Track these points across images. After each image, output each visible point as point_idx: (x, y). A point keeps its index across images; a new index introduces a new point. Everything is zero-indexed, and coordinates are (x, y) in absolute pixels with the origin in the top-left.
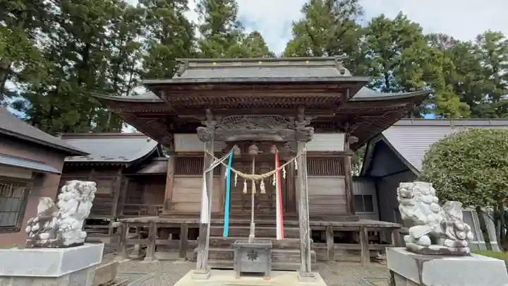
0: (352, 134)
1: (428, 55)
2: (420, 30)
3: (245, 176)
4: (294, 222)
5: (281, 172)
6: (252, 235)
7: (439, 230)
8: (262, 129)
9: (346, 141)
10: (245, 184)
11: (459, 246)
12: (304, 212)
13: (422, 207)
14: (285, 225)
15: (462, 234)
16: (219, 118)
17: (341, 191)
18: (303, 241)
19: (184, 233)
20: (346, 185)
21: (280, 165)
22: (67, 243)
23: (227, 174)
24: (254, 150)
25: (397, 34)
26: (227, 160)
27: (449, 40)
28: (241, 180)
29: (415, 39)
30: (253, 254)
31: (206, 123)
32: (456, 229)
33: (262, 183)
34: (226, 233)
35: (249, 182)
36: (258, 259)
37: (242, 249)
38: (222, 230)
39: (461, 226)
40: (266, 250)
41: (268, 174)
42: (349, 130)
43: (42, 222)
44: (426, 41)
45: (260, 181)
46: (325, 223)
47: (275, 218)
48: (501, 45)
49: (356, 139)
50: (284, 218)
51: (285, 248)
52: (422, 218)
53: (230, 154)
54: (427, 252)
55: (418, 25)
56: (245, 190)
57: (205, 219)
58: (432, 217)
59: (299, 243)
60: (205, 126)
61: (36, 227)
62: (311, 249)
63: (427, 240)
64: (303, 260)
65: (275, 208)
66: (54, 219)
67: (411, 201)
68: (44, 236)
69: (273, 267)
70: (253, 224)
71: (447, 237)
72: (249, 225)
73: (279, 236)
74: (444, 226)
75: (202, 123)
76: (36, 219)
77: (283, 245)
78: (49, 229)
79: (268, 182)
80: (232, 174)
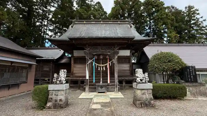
0: (133, 50)
1: (165, 16)
2: (164, 4)
3: (99, 65)
4: (113, 78)
5: (110, 64)
6: (101, 82)
7: (142, 79)
8: (104, 51)
9: (130, 52)
10: (99, 67)
11: (146, 81)
12: (116, 75)
13: (139, 74)
14: (110, 79)
15: (147, 79)
16: (90, 47)
17: (128, 68)
18: (116, 83)
19: (79, 82)
20: (130, 66)
21: (109, 62)
22: (63, 83)
23: (94, 64)
24: (101, 57)
25: (154, 6)
26: (93, 60)
27: (175, 8)
28: (98, 66)
29: (161, 9)
30: (102, 87)
31: (86, 49)
32: (145, 78)
33: (104, 67)
34: (94, 82)
35: (100, 67)
36: (103, 89)
37: (98, 86)
38: (93, 81)
39: (146, 78)
40: (105, 86)
41: (106, 65)
42: (132, 49)
43: (57, 79)
44: (165, 9)
45: (103, 66)
46: (123, 78)
47: (108, 77)
48: (193, 11)
49: (134, 51)
50: (110, 77)
51: (110, 86)
52: (139, 76)
53: (94, 58)
54: (139, 83)
55: (163, 2)
56: (99, 69)
57: (87, 78)
58: (141, 76)
59: (115, 84)
60: (86, 50)
61: (56, 80)
62: (118, 86)
63: (140, 81)
64: (116, 89)
65: (108, 74)
66: (60, 78)
67: (137, 73)
68: (58, 82)
69: (107, 91)
70: (101, 79)
71: (144, 80)
72: (100, 79)
73: (109, 82)
74: (143, 78)
75: (85, 49)
76: (55, 78)
77: (110, 85)
78: (58, 81)
79: (106, 67)
80: (95, 65)
